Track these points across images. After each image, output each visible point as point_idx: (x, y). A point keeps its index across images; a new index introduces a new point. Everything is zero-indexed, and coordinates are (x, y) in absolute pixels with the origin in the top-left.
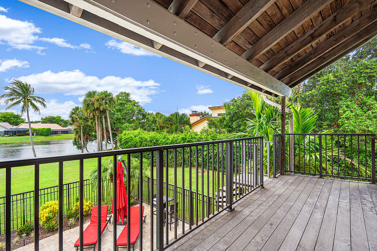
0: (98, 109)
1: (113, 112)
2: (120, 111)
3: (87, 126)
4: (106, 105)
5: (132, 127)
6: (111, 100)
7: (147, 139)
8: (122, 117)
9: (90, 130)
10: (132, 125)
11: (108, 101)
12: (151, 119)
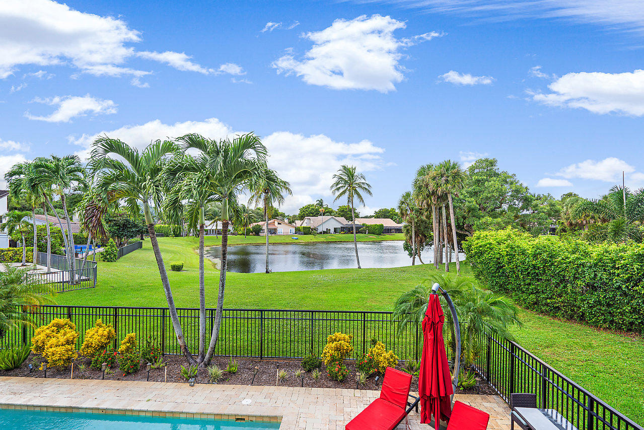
0: (434, 193)
1: (462, 197)
2: (475, 194)
3: (422, 221)
4: (446, 185)
5: (498, 224)
6: (457, 175)
7: (525, 250)
8: (478, 206)
9: (426, 228)
10: (499, 220)
11: (450, 178)
12: (545, 207)
